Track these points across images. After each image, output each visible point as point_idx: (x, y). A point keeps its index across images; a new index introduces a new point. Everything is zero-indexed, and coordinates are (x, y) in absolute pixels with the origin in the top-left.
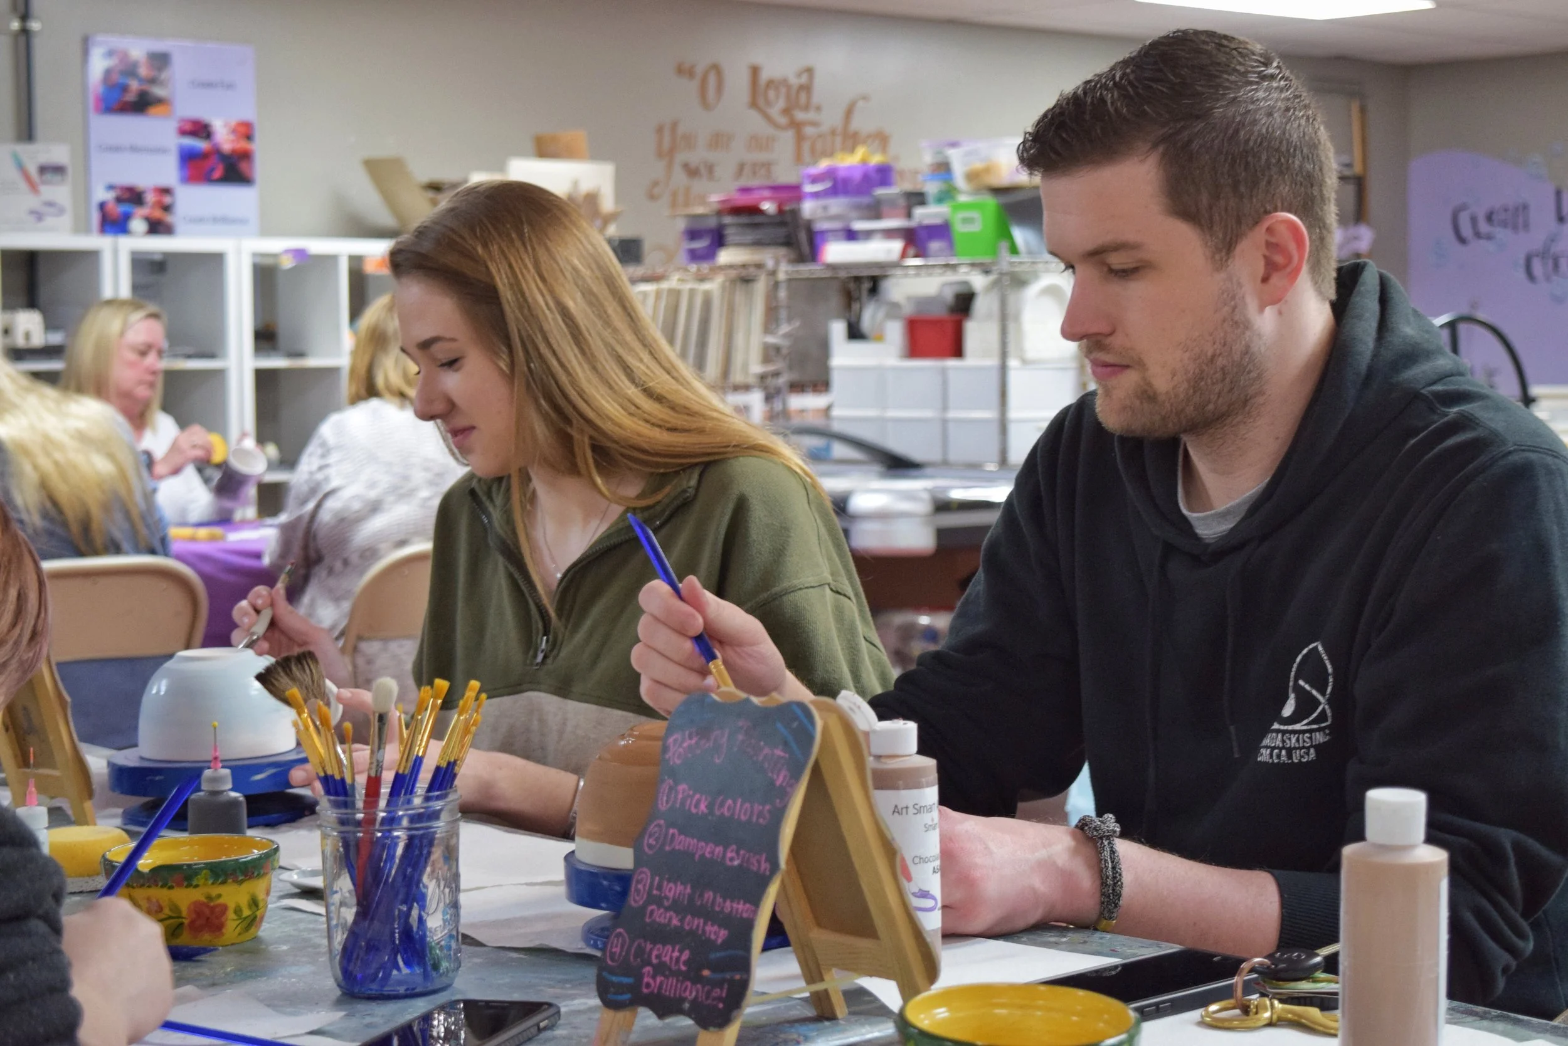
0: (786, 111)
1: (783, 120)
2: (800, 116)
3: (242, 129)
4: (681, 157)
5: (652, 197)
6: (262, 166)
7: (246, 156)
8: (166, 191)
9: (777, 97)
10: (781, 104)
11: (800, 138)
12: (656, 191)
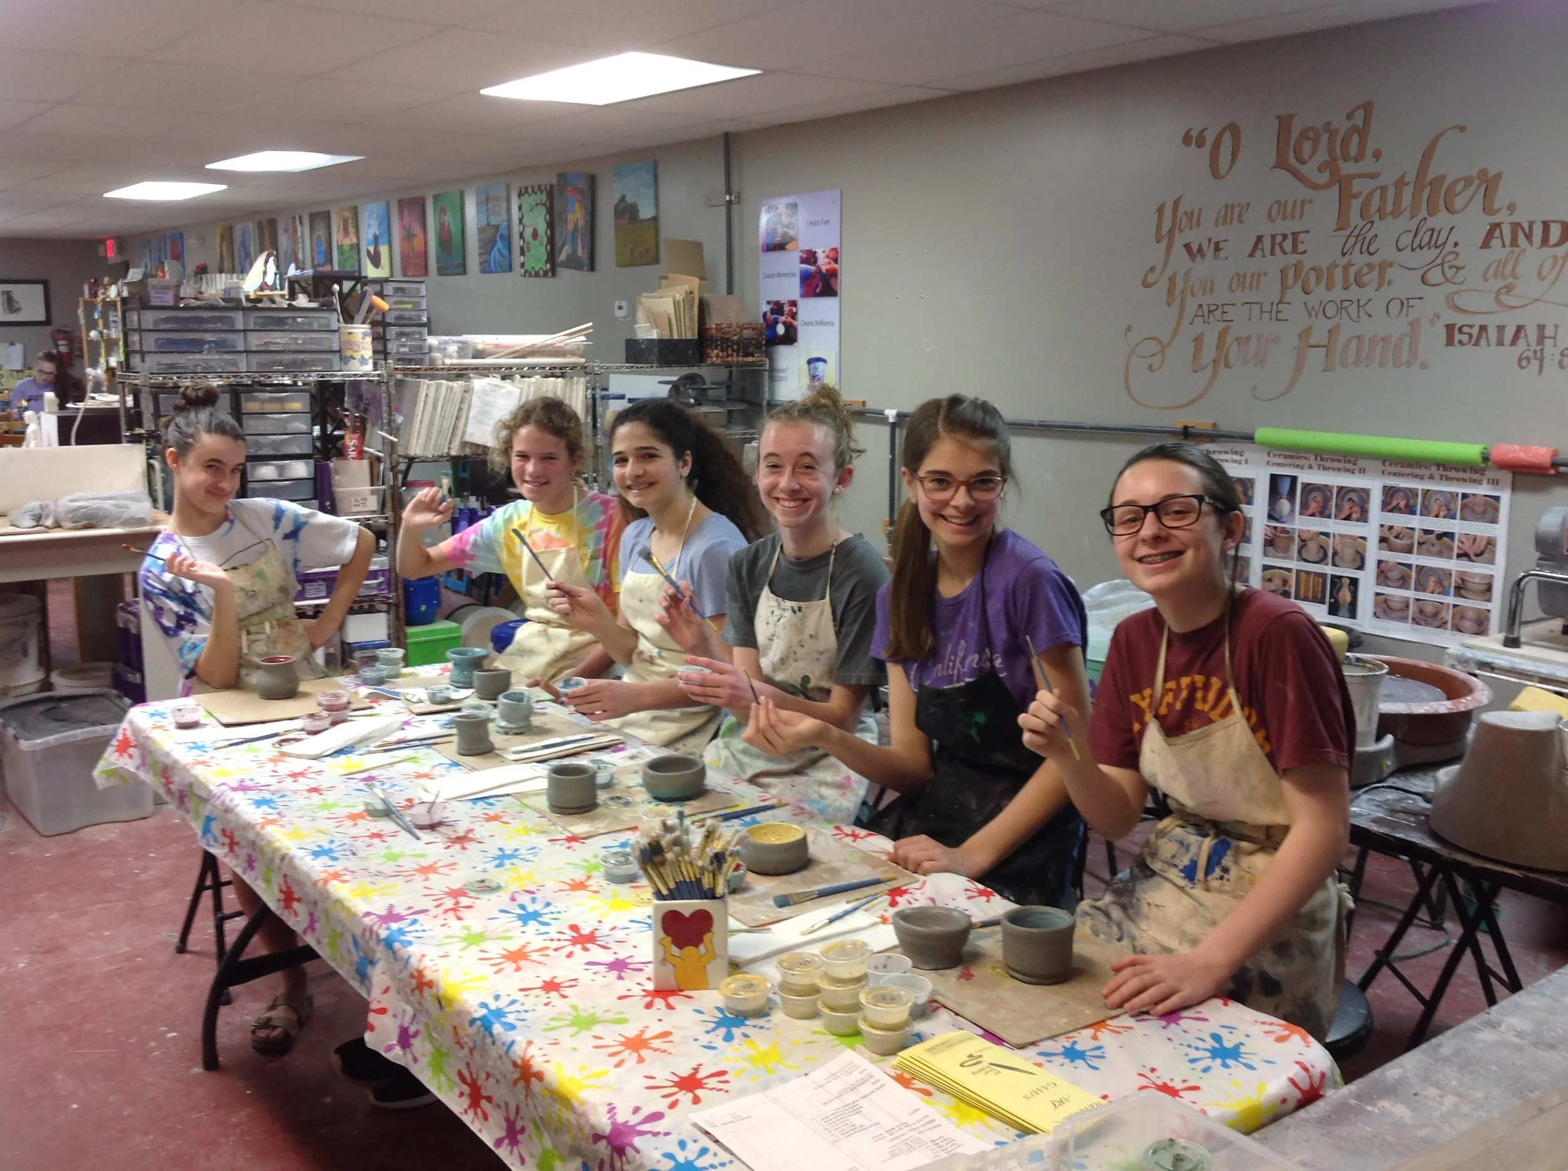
0: (1330, 165)
1: (1324, 178)
2: (1347, 168)
3: (832, 254)
4: (1180, 240)
5: (1146, 285)
6: (846, 282)
7: (833, 274)
8: (793, 304)
9: (1314, 151)
10: (1322, 156)
11: (1345, 196)
12: (1151, 279)
